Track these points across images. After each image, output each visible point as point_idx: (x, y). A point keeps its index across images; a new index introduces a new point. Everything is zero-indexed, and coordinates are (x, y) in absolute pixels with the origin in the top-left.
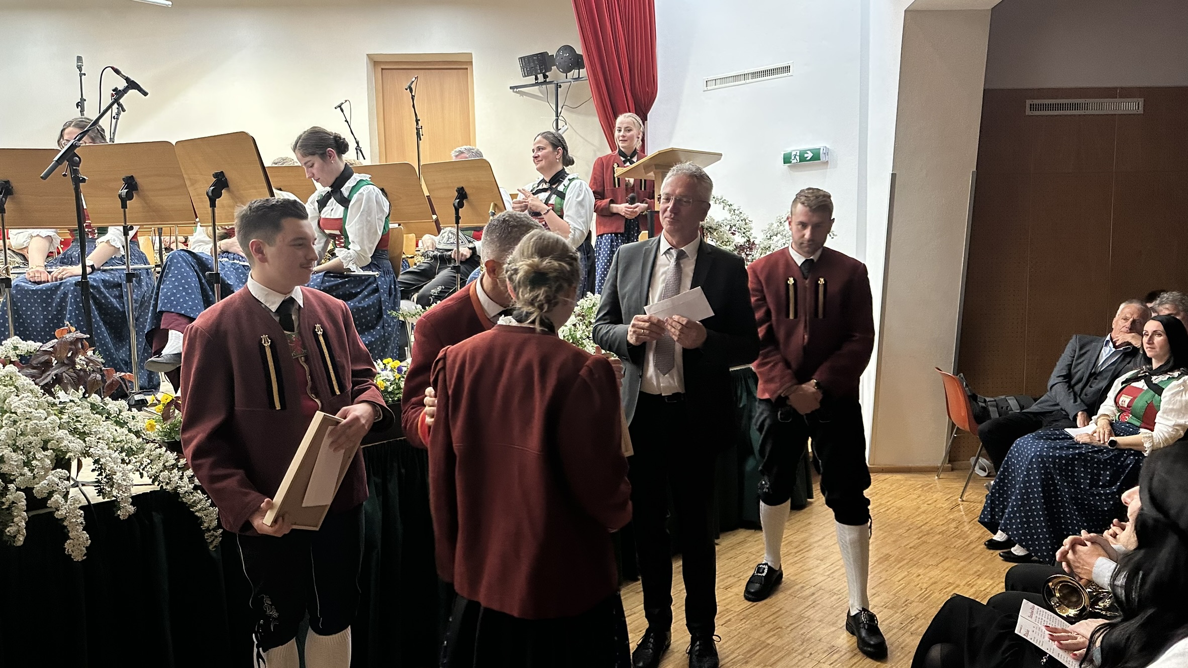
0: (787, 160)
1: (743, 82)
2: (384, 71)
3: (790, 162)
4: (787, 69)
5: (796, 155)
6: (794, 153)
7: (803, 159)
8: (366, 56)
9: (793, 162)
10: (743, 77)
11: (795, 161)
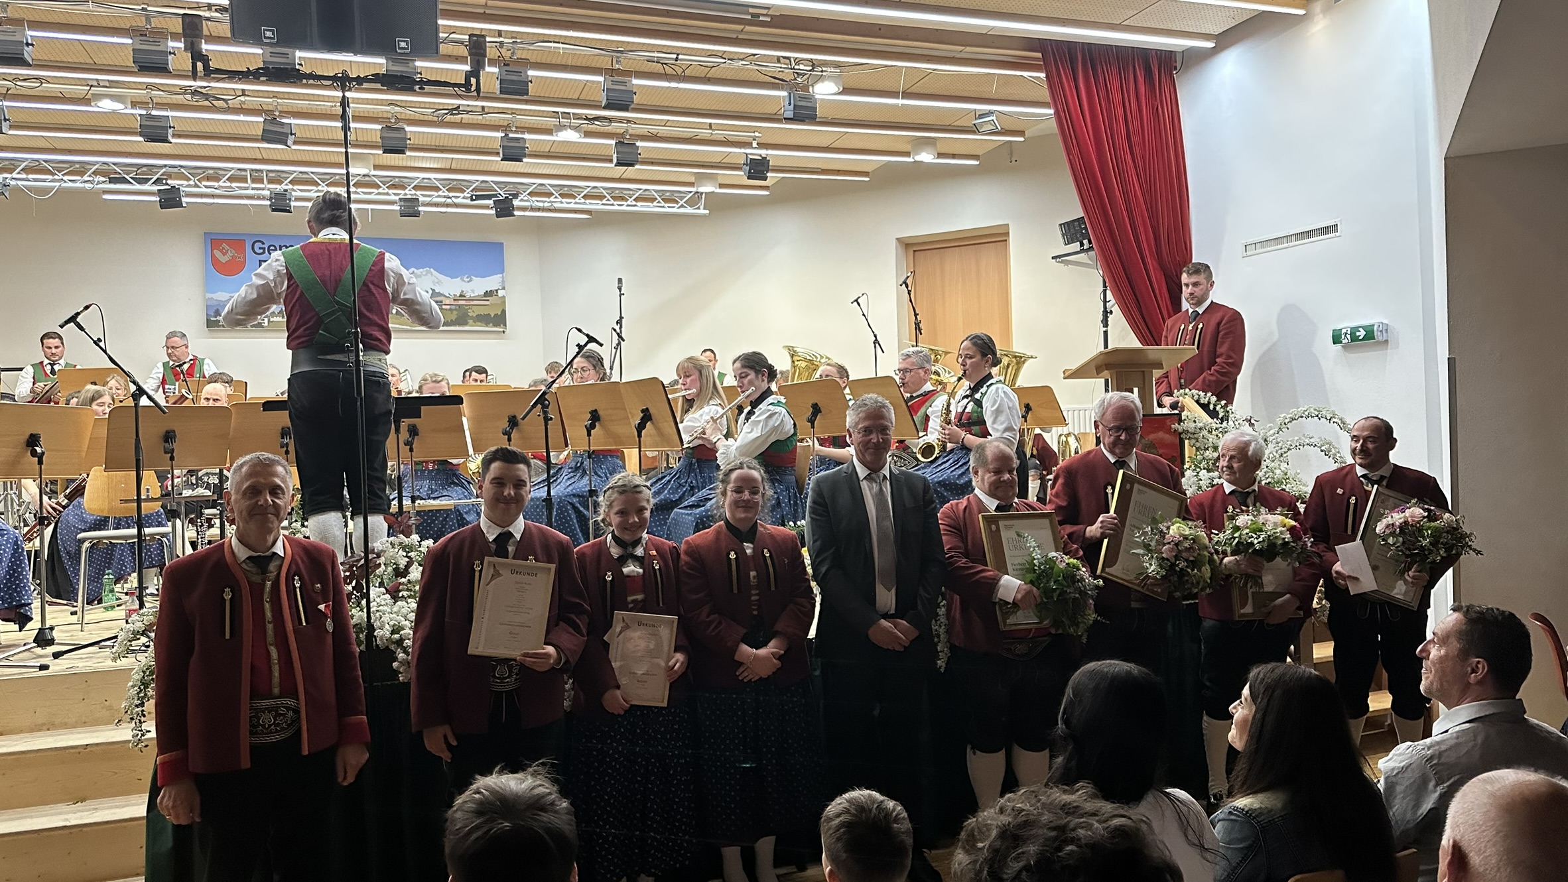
0: (1336, 339)
1: (1286, 245)
2: (916, 253)
3: (1341, 342)
4: (1333, 228)
5: (1346, 333)
6: (1344, 331)
7: (1354, 338)
8: (894, 241)
9: (1344, 341)
10: (1285, 239)
11: (1346, 341)
